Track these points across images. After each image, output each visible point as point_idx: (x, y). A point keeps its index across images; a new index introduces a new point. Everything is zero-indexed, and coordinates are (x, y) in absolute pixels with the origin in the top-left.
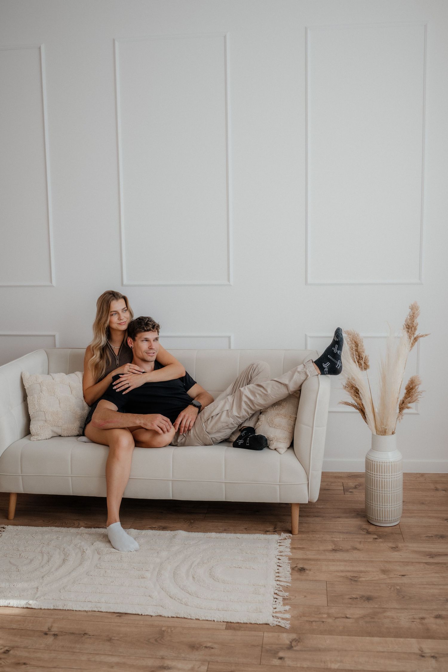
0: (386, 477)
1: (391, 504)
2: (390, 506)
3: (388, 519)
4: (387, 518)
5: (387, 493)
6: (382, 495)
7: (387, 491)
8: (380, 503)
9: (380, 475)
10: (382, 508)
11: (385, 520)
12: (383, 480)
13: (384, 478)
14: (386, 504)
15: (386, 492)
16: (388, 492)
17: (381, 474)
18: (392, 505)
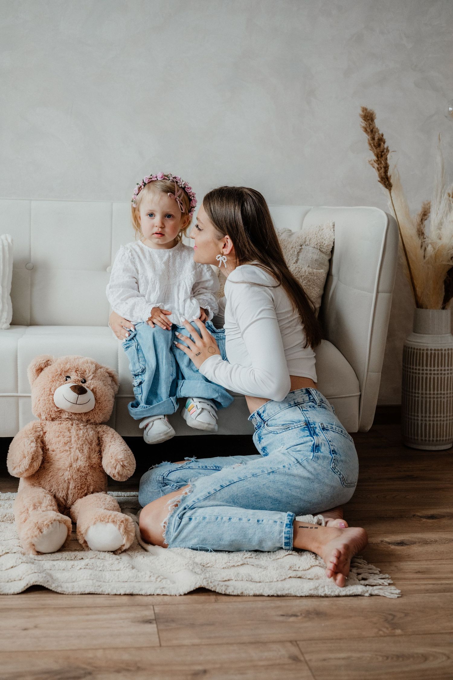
0: (436, 372)
1: (445, 415)
2: (444, 417)
3: (442, 439)
4: (440, 437)
5: (441, 397)
6: (434, 401)
7: (441, 394)
8: (430, 413)
9: (430, 370)
10: (433, 421)
11: (437, 441)
12: (436, 376)
13: (434, 374)
14: (439, 415)
15: (439, 396)
16: (443, 396)
17: (432, 369)
18: (447, 416)
